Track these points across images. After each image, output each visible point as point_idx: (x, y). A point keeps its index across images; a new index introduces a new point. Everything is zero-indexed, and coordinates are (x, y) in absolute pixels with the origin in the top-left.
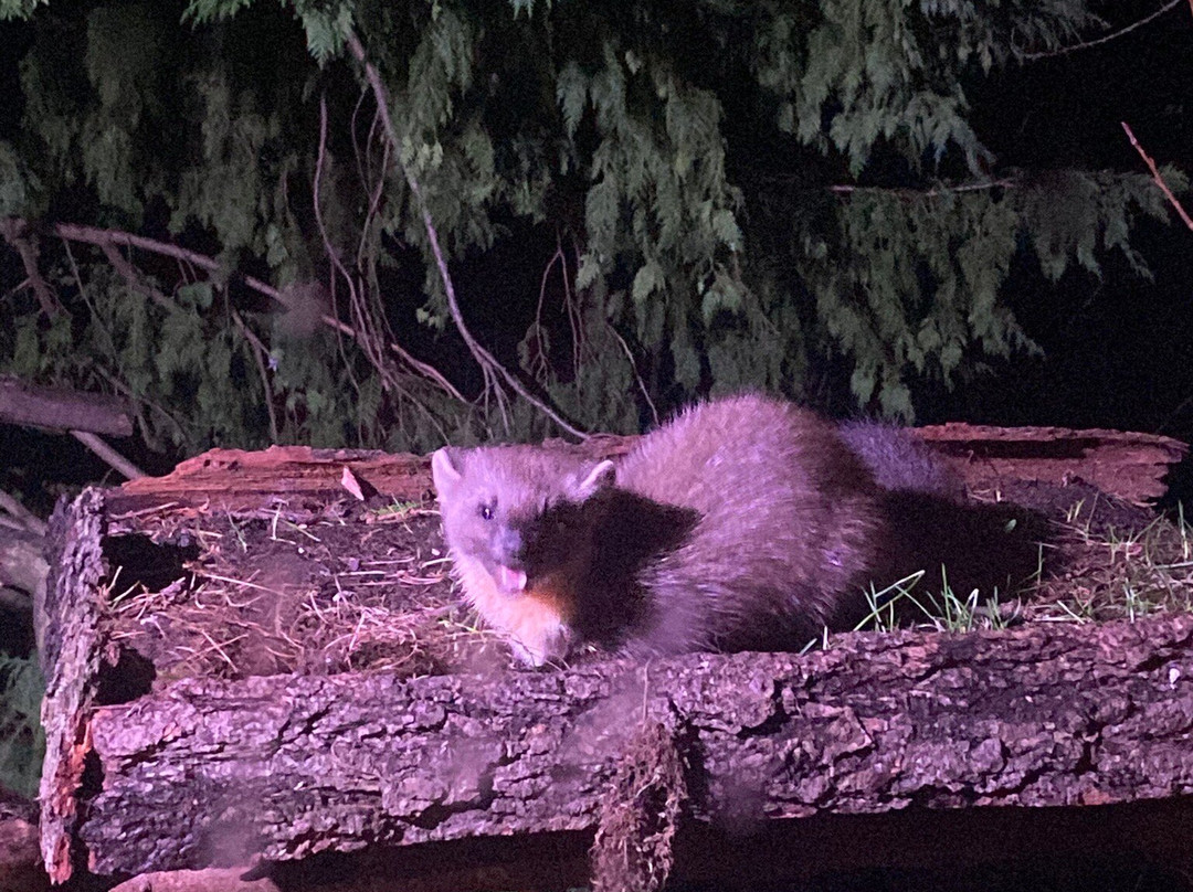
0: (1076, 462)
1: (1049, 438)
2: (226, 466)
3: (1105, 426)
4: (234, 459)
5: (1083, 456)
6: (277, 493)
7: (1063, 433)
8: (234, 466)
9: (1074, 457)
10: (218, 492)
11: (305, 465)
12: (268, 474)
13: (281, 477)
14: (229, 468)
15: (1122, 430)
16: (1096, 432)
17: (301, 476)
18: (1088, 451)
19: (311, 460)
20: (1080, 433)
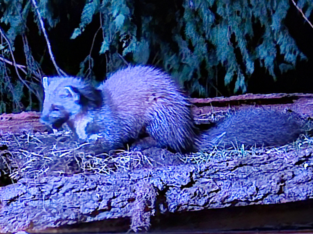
0: (290, 104)
1: (281, 97)
2: (8, 119)
3: (299, 92)
4: (10, 117)
5: (292, 103)
6: (25, 128)
7: (285, 95)
8: (11, 119)
9: (289, 103)
10: (5, 128)
11: (34, 118)
12: (22, 121)
13: (26, 122)
14: (9, 120)
15: (305, 93)
16: (296, 94)
17: (33, 121)
18: (294, 101)
19: (36, 116)
20: (291, 95)
